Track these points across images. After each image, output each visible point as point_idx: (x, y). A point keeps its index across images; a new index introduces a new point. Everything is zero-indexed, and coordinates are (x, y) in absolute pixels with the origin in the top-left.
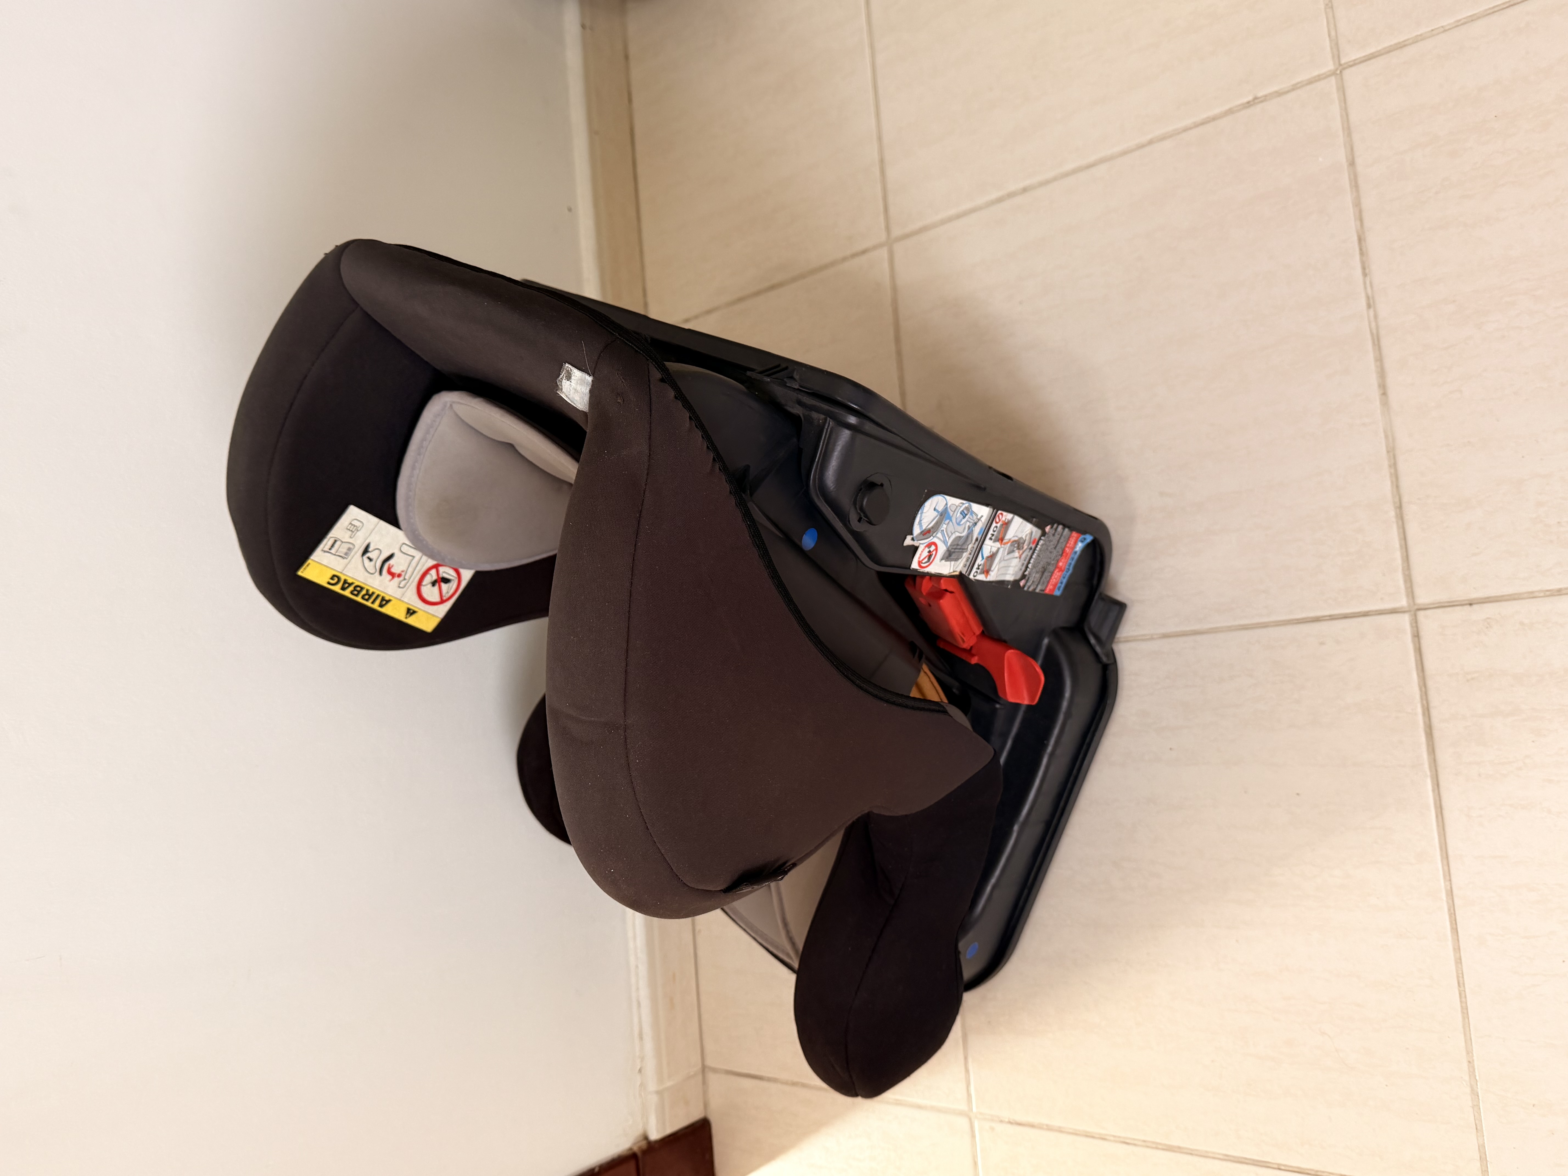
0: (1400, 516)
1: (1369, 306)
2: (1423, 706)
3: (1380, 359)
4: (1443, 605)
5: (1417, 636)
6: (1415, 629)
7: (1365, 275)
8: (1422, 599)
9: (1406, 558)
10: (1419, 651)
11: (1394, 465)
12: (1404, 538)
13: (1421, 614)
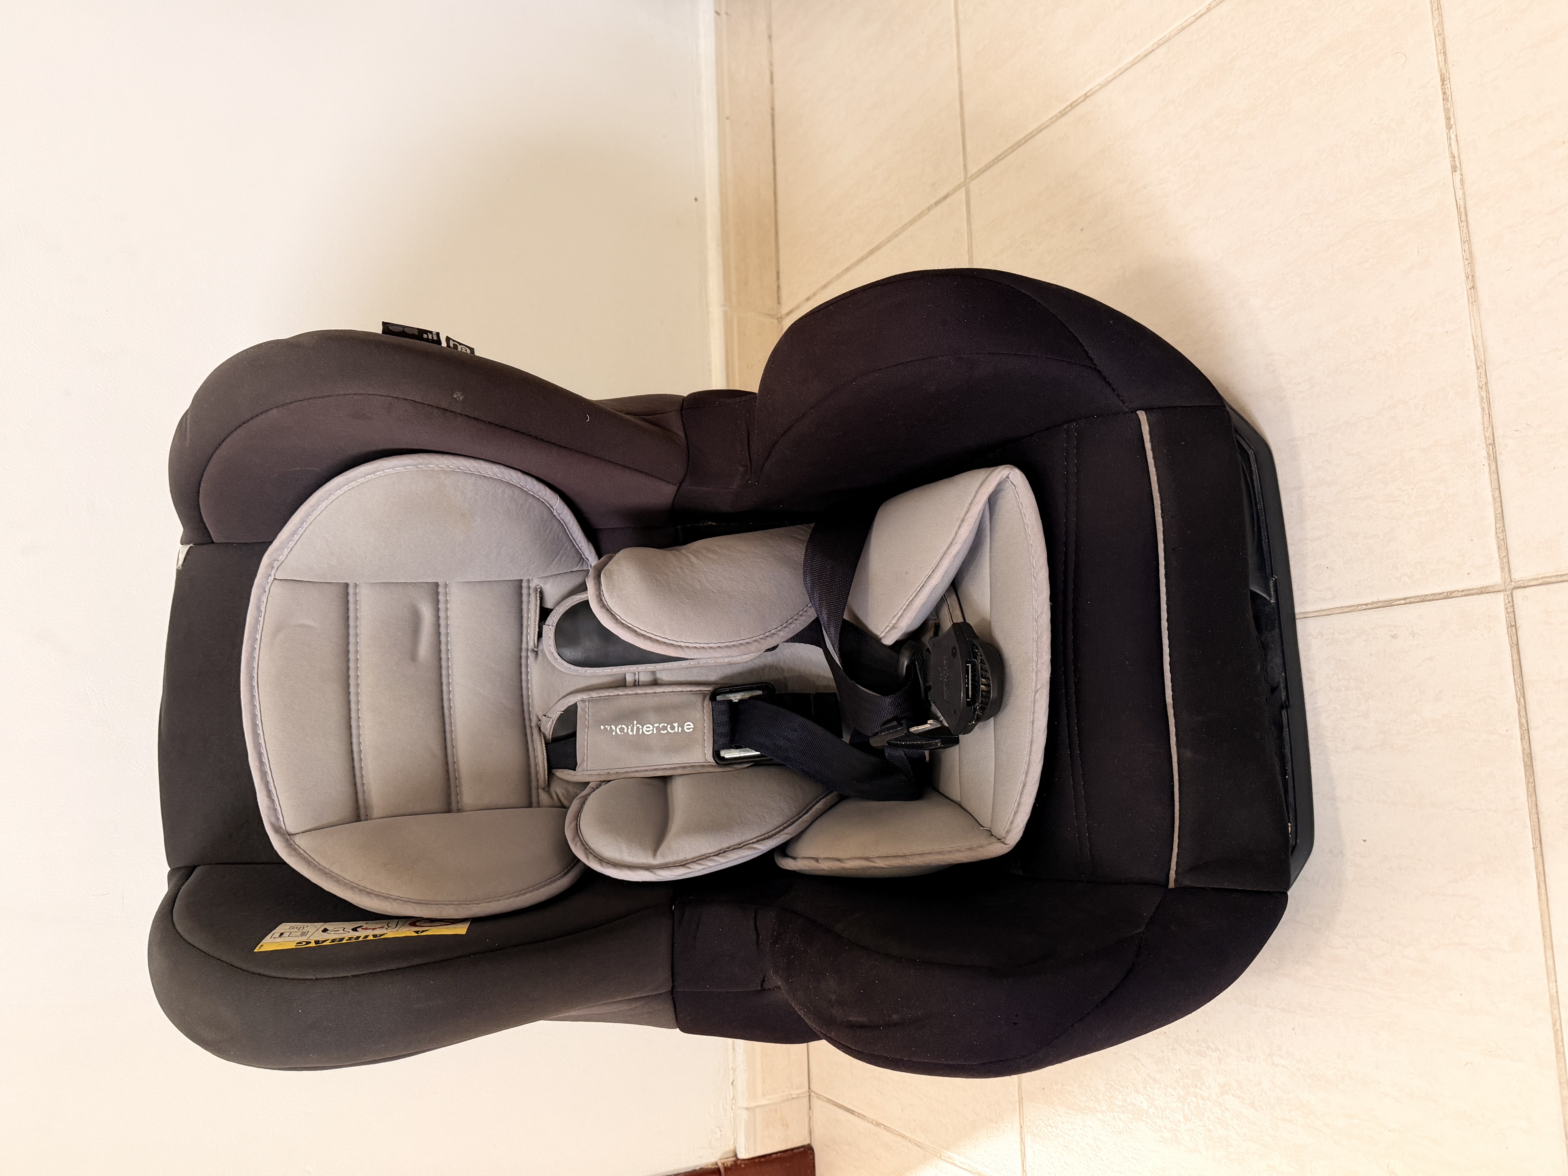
0: (1493, 458)
1: (1454, 169)
2: (1521, 725)
3: (1467, 241)
4: (1549, 580)
5: (1513, 626)
6: (1512, 615)
7: (1449, 127)
8: (1520, 574)
9: (1501, 516)
10: (1516, 646)
11: (1485, 387)
12: (1498, 488)
13: (1517, 593)
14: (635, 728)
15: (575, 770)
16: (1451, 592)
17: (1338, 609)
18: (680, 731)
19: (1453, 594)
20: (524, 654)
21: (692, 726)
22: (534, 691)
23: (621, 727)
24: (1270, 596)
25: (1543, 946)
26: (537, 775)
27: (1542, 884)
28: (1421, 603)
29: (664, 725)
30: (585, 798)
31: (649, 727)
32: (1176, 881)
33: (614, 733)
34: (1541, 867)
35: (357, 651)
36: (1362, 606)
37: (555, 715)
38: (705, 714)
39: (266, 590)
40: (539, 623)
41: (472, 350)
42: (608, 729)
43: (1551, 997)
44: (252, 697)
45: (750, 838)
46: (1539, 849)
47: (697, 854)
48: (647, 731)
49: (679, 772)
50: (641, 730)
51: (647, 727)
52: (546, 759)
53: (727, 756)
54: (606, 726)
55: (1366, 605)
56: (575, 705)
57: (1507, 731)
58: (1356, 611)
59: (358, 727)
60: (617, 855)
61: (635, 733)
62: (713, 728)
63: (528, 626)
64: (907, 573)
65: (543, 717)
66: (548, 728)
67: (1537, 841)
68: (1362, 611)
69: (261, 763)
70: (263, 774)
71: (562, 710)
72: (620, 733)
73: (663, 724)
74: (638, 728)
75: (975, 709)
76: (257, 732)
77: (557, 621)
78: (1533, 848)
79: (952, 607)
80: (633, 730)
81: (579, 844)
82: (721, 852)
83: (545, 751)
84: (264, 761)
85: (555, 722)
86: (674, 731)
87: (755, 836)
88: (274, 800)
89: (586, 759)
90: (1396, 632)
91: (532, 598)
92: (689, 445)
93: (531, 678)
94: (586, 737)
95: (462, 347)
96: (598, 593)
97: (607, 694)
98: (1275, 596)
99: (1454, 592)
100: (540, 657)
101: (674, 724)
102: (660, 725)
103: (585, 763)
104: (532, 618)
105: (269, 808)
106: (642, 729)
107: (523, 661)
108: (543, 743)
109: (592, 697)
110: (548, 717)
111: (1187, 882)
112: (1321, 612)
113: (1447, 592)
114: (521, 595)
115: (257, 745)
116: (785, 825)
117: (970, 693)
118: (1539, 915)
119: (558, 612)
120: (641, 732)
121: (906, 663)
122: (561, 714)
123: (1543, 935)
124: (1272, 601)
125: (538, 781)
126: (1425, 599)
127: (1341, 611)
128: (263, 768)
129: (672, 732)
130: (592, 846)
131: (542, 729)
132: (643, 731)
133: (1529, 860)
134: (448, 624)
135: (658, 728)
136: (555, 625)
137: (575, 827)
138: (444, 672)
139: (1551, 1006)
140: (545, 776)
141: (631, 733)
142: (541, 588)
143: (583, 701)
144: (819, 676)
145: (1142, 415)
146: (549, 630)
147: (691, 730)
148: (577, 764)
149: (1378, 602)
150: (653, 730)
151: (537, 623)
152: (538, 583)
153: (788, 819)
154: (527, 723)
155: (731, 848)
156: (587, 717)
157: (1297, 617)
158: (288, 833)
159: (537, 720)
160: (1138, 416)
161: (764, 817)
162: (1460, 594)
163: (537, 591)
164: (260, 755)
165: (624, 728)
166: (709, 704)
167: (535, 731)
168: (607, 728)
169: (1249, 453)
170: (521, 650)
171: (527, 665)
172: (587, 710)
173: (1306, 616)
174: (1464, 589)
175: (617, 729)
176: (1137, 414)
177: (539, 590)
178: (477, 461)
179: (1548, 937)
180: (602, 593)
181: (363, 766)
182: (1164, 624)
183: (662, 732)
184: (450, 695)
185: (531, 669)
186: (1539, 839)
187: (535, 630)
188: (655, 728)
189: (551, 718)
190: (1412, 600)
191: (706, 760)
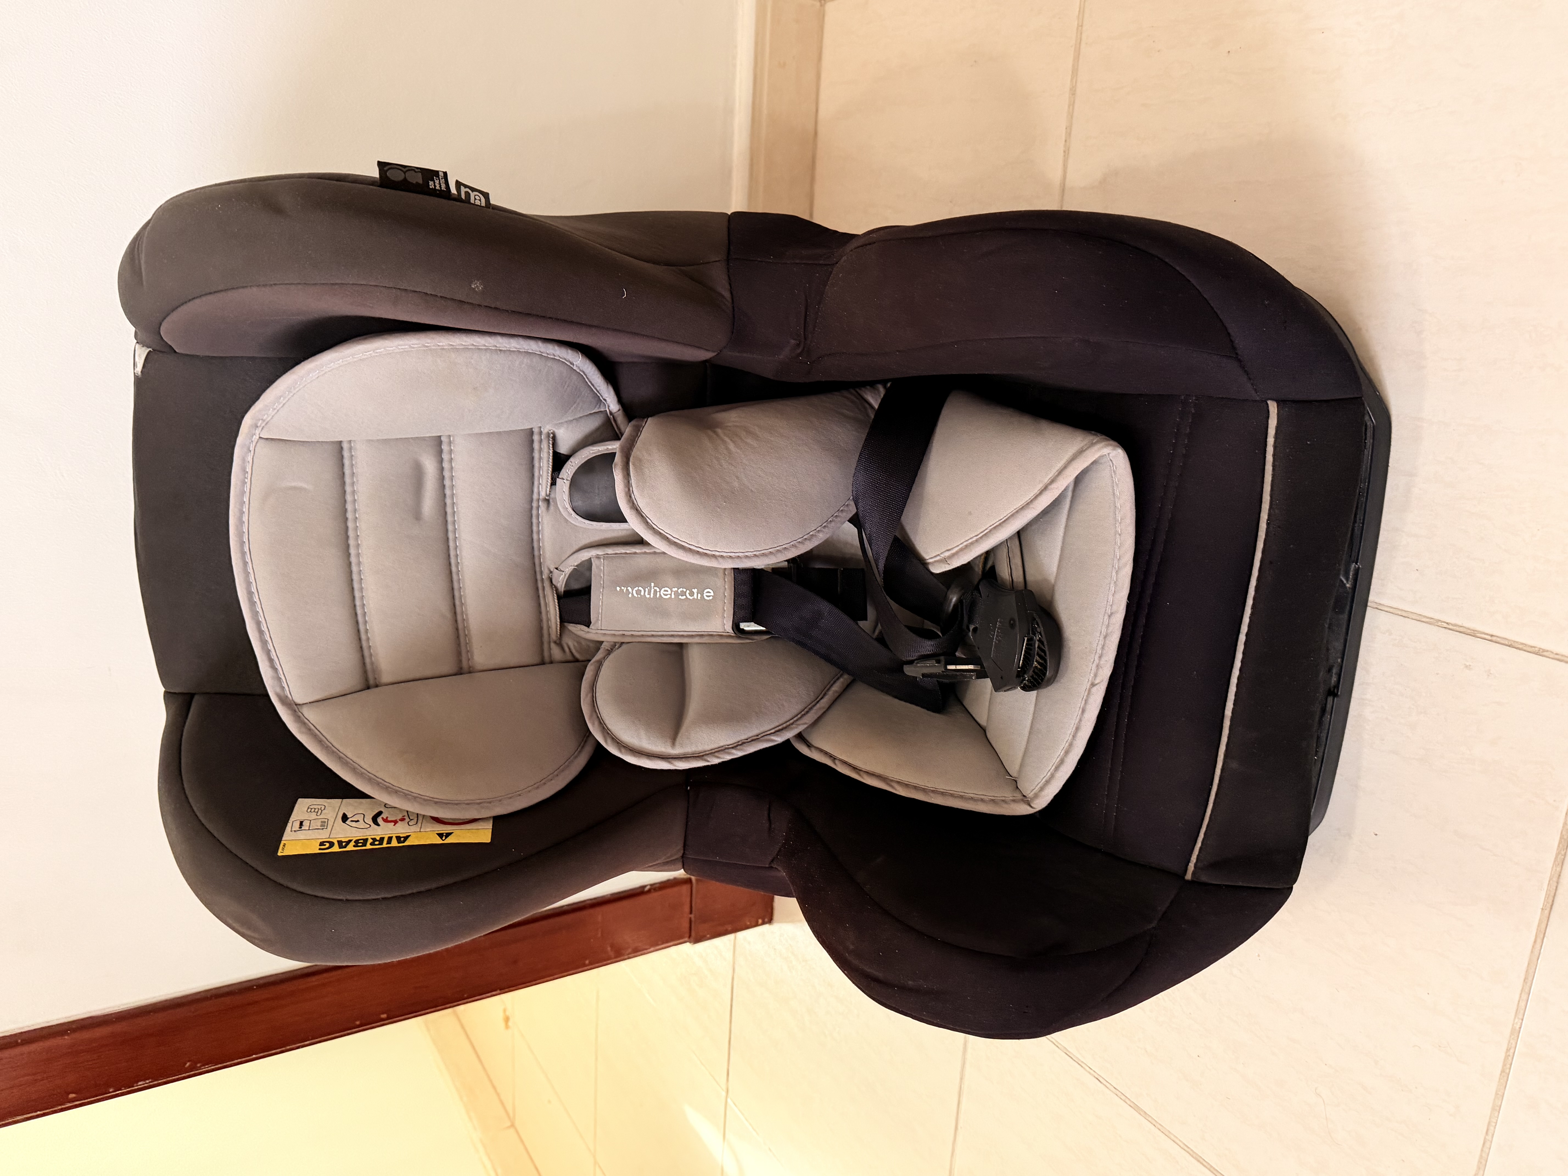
14: (652, 590)
15: (588, 627)
16: (1544, 651)
17: (1416, 615)
18: (699, 598)
19: (1545, 653)
20: (535, 505)
21: (712, 594)
22: (546, 543)
23: (638, 589)
24: (1347, 580)
25: (1521, 988)
26: (549, 630)
27: (1539, 941)
28: (1508, 647)
29: (683, 591)
30: (600, 664)
31: (667, 591)
32: (1194, 873)
33: (630, 595)
34: (1543, 926)
35: (355, 510)
36: (1443, 623)
37: (568, 570)
38: (727, 582)
39: (251, 449)
40: (552, 474)
41: (486, 195)
42: (625, 591)
43: (1513, 1029)
44: (245, 564)
45: (768, 729)
46: (1547, 912)
47: (716, 746)
48: (664, 595)
49: (697, 640)
50: (658, 593)
51: (665, 591)
52: (558, 615)
53: (746, 629)
54: (623, 588)
55: (1447, 623)
56: (589, 562)
57: (1554, 801)
58: (1435, 625)
59: (361, 589)
60: (635, 741)
61: (652, 596)
62: (734, 599)
63: (540, 476)
64: (970, 513)
65: (555, 569)
66: (561, 581)
67: (1548, 905)
68: (1442, 629)
69: (261, 632)
70: (264, 643)
71: (576, 564)
72: (636, 596)
73: (681, 589)
74: (655, 591)
75: (1024, 679)
76: (253, 599)
77: (572, 475)
78: (1542, 909)
79: (1013, 552)
80: (650, 593)
81: (596, 723)
82: (739, 743)
83: (557, 607)
84: (263, 629)
85: (567, 576)
86: (693, 597)
87: (773, 726)
88: (277, 669)
89: (600, 619)
90: (1471, 664)
91: (545, 445)
92: (735, 308)
93: (542, 529)
94: (601, 597)
95: (475, 195)
96: (627, 490)
97: (623, 551)
98: (1352, 581)
99: (1547, 651)
100: (552, 508)
101: (693, 590)
102: (678, 589)
103: (600, 622)
104: (545, 468)
105: (273, 678)
106: (660, 592)
107: (534, 512)
108: (556, 598)
109: (608, 554)
110: (561, 571)
111: (1204, 878)
112: (1396, 610)
113: (1540, 648)
114: (532, 441)
115: (255, 614)
116: (803, 713)
117: (1021, 662)
118: (1527, 964)
119: (574, 464)
120: (658, 596)
121: (954, 600)
122: (574, 569)
123: (1524, 980)
124: (1348, 585)
125: (549, 635)
126: (1513, 644)
127: (1418, 618)
128: (263, 636)
129: (691, 598)
130: (609, 727)
131: (554, 582)
132: (660, 594)
133: (1535, 918)
134: (453, 476)
135: (676, 593)
136: (570, 480)
137: (592, 700)
138: (450, 527)
139: (1510, 1037)
140: (557, 631)
141: (648, 596)
142: (554, 434)
143: (598, 557)
144: (846, 543)
145: (1273, 407)
146: (563, 484)
147: (711, 598)
148: (591, 623)
149: (1461, 627)
150: (671, 595)
151: (550, 475)
152: (551, 429)
153: (805, 706)
154: (539, 577)
155: (749, 740)
156: (602, 575)
157: (1369, 604)
158: (295, 703)
159: (548, 572)
160: (1268, 407)
161: (782, 705)
162: (1552, 656)
163: (549, 436)
164: (258, 623)
165: (641, 591)
166: (731, 573)
167: (547, 584)
168: (623, 590)
169: (1368, 424)
170: (532, 501)
171: (538, 515)
172: (602, 568)
173: (1379, 607)
174: (1558, 653)
175: (633, 592)
176: (1267, 404)
177: (552, 435)
178: (493, 338)
179: (1529, 984)
180: (631, 489)
181: (368, 628)
182: (1242, 638)
183: (680, 597)
184: (457, 551)
185: (542, 520)
186: (1551, 904)
187: (548, 481)
188: (673, 593)
189: (563, 571)
190: (1498, 640)
191: (725, 630)
